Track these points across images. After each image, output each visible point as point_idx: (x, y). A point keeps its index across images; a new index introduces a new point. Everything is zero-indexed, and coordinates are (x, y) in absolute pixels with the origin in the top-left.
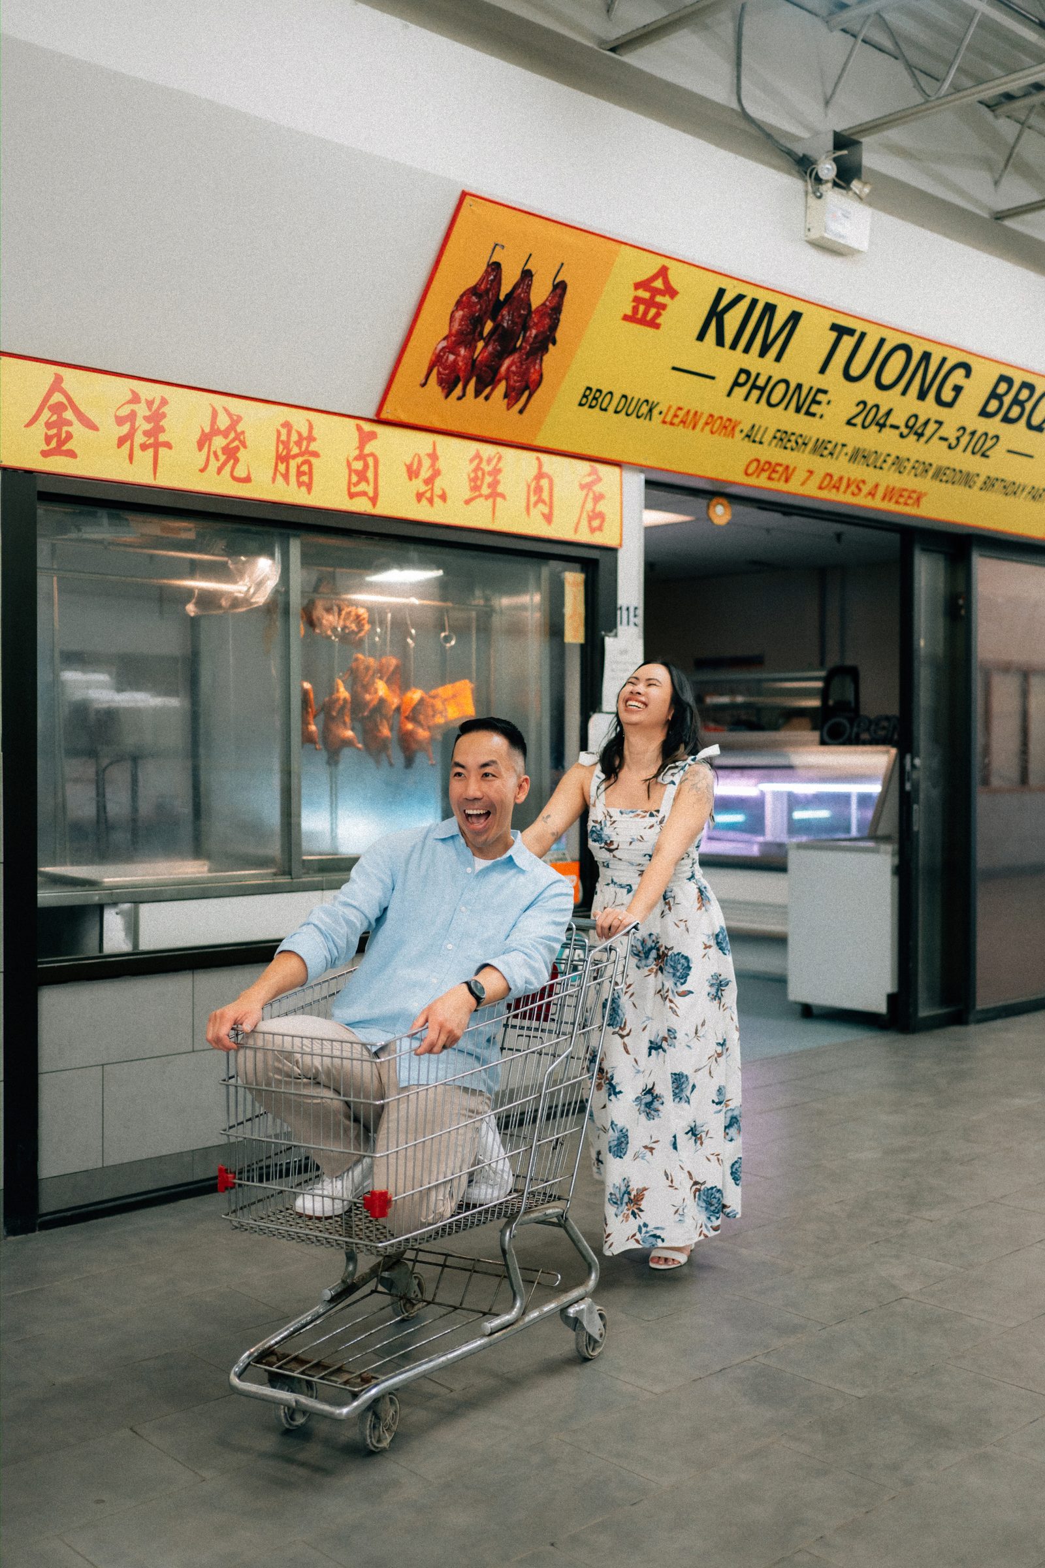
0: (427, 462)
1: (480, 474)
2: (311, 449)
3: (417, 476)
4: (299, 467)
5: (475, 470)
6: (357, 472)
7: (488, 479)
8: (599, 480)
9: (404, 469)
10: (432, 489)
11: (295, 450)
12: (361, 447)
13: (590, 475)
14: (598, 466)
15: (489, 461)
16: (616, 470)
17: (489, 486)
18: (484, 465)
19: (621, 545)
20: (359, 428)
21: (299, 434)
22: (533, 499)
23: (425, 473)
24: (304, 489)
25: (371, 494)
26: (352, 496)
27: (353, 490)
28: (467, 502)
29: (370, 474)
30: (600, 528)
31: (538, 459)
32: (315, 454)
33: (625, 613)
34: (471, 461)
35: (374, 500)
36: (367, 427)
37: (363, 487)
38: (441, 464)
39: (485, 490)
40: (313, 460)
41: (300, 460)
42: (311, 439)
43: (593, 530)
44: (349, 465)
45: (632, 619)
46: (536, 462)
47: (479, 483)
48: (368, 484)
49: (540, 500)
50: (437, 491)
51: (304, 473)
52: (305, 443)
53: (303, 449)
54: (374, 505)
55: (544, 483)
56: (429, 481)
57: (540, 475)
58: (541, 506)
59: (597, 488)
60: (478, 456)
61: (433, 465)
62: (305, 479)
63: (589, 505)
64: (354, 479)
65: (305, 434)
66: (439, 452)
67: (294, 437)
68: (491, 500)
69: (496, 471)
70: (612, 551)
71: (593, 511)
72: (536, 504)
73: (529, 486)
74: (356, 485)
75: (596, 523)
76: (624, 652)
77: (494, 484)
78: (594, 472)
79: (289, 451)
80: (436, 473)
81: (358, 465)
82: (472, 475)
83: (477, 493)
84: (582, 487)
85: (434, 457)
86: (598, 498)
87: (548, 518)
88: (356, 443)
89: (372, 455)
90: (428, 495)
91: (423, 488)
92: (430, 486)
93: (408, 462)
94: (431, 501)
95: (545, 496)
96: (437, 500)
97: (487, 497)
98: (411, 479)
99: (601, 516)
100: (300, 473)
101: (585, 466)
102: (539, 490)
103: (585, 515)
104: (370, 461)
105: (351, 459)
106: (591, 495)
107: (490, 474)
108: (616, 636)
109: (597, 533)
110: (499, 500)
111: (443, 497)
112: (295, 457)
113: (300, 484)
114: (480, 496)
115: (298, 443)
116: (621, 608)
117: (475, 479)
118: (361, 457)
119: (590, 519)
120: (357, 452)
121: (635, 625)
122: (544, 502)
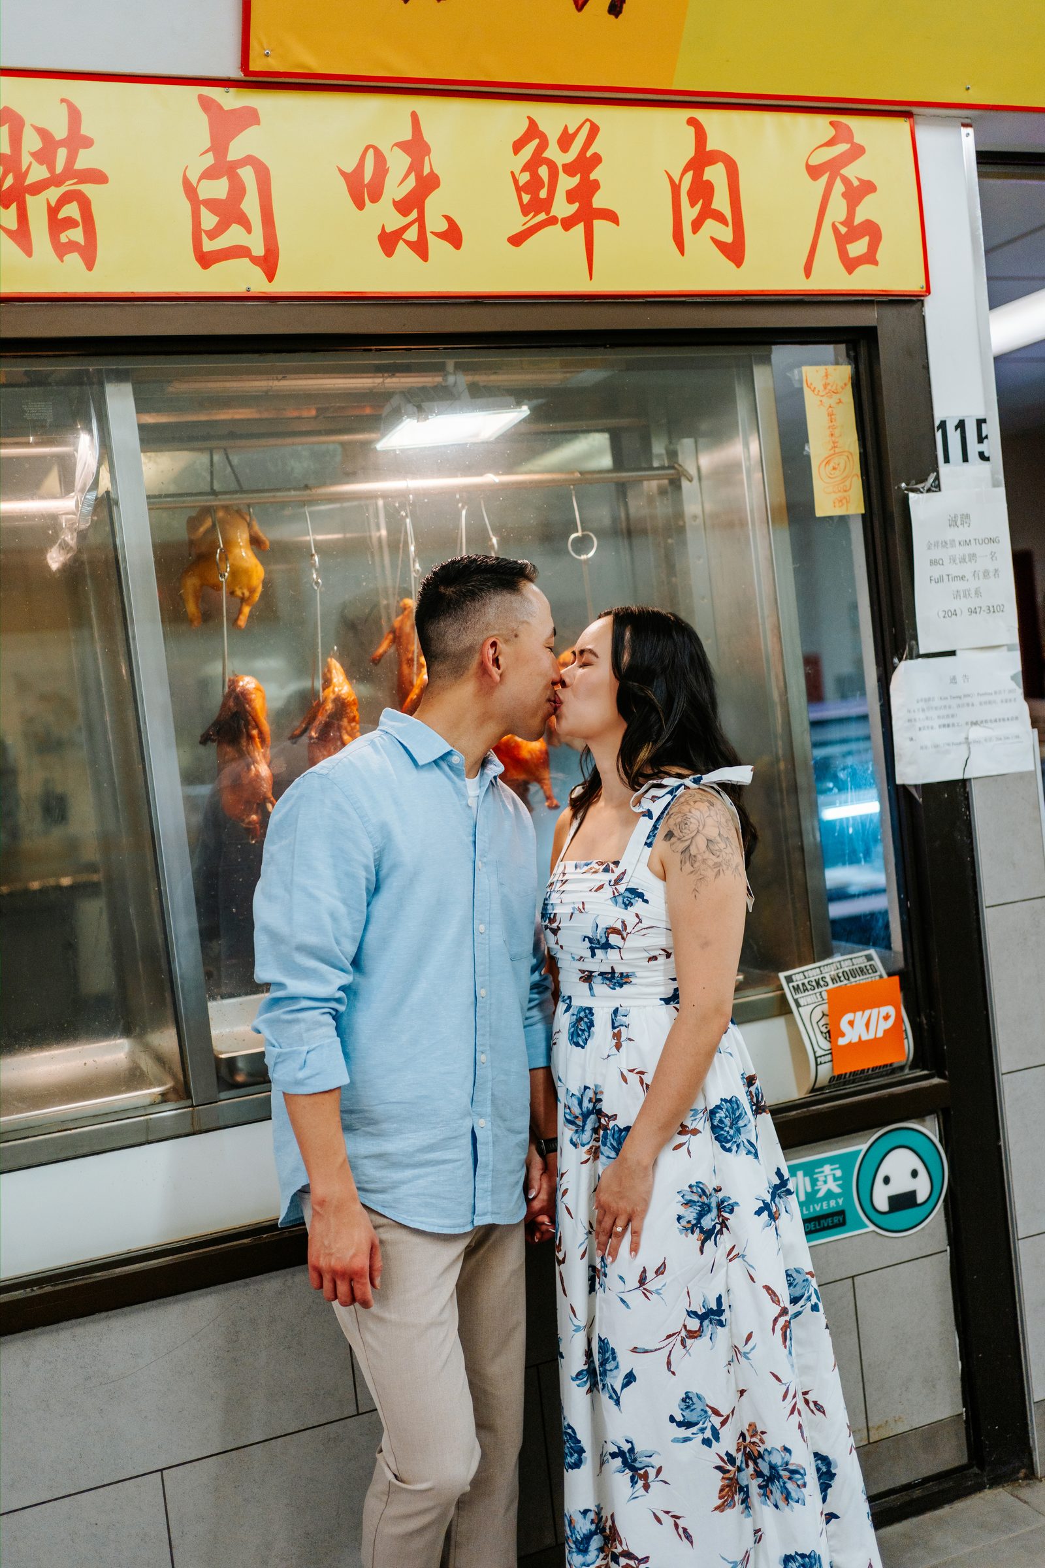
0: (399, 162)
1: (543, 172)
2: (80, 164)
3: (375, 198)
4: (53, 211)
5: (531, 166)
6: (212, 205)
7: (567, 183)
8: (857, 151)
9: (342, 186)
10: (421, 220)
11: (38, 173)
12: (219, 146)
13: (830, 143)
14: (854, 123)
15: (565, 141)
16: (901, 126)
17: (571, 196)
18: (553, 152)
19: (928, 291)
20: (207, 104)
21: (43, 133)
22: (689, 213)
23: (397, 186)
24: (74, 258)
25: (259, 250)
26: (205, 260)
27: (208, 246)
28: (517, 240)
29: (251, 206)
30: (870, 258)
31: (692, 122)
32: (98, 177)
33: (954, 437)
34: (518, 147)
35: (269, 264)
36: (230, 99)
37: (234, 236)
38: (436, 162)
39: (562, 208)
40: (88, 189)
41: (53, 194)
42: (77, 141)
43: (851, 265)
44: (190, 191)
45: (974, 447)
46: (692, 130)
47: (543, 194)
48: (249, 230)
49: (708, 213)
50: (435, 223)
51: (70, 223)
52: (62, 154)
53: (59, 168)
54: (271, 277)
55: (715, 174)
56: (412, 204)
57: (702, 158)
58: (711, 227)
59: (854, 171)
60: (533, 131)
61: (415, 167)
62: (76, 235)
63: (837, 210)
64: (209, 220)
65: (60, 131)
66: (428, 136)
67: (31, 142)
68: (580, 228)
69: (585, 164)
70: (912, 302)
71: (848, 222)
72: (697, 225)
73: (675, 189)
74: (212, 235)
75: (858, 248)
76: (959, 520)
77: (584, 193)
78: (843, 135)
79: (21, 176)
80: (428, 184)
81: (218, 189)
82: (524, 178)
83: (542, 216)
84: (814, 172)
85: (416, 147)
86: (858, 192)
87: (734, 252)
88: (204, 140)
89: (250, 160)
90: (412, 234)
91: (395, 221)
92: (414, 214)
93: (349, 169)
94: (421, 248)
95: (721, 202)
96: (433, 243)
97: (568, 224)
98: (360, 205)
99: (872, 231)
100: (57, 225)
101: (820, 126)
102: (702, 191)
103: (827, 235)
104: (247, 175)
105: (194, 180)
106: (839, 187)
107: (570, 169)
108: (937, 487)
109: (864, 270)
110: (599, 225)
111: (453, 235)
112: (37, 188)
113: (62, 250)
114: (552, 221)
115: (45, 156)
116: (943, 425)
117: (534, 185)
118: (223, 168)
119: (842, 242)
120: (209, 159)
121: (983, 456)
122: (720, 217)
